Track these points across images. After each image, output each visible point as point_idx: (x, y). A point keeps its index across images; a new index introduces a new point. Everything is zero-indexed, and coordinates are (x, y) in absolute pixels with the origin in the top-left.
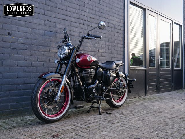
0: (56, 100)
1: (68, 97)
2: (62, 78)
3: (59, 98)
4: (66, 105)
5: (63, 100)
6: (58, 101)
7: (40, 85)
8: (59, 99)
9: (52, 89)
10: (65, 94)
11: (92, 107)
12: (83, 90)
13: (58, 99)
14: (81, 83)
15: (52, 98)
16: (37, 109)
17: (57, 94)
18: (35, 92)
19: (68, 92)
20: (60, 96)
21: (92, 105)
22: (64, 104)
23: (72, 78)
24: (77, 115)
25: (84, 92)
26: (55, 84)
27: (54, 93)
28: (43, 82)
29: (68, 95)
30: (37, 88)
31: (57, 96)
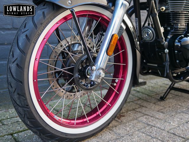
0: (93, 79)
1: (125, 68)
2: (113, 12)
3: (101, 71)
4: (120, 89)
5: (110, 77)
6: (99, 81)
7: (36, 26)
8: (103, 75)
9: (80, 44)
10: (117, 59)
11: (172, 88)
12: (167, 51)
13: (98, 76)
14: (162, 30)
15: (80, 71)
16: (29, 108)
17: (95, 59)
18: (17, 52)
19: (125, 54)
20: (104, 68)
21: (174, 83)
22: (115, 87)
23: (136, 17)
24: (141, 106)
25: (167, 55)
26: (89, 30)
27: (86, 56)
28: (47, 17)
29: (125, 60)
30: (26, 36)
31: (94, 68)
